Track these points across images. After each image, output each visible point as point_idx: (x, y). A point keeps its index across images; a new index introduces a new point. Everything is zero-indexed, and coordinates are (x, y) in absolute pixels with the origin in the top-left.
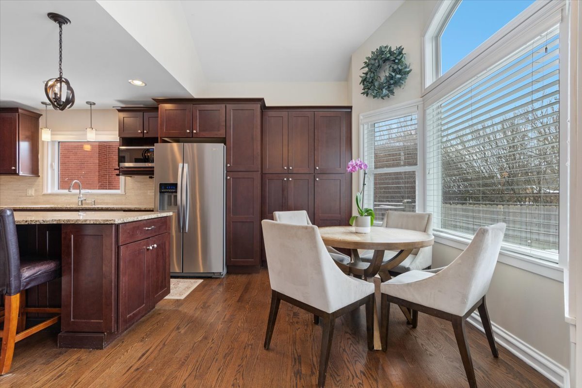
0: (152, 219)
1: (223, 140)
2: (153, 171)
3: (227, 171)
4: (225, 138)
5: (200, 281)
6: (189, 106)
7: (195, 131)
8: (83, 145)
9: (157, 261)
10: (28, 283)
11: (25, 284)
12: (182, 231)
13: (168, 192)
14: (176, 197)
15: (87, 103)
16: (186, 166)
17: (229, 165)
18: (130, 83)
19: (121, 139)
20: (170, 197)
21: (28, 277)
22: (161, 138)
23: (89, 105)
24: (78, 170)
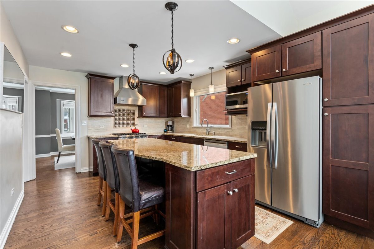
0: (233, 163)
1: (319, 72)
2: (247, 111)
3: (324, 107)
4: (322, 69)
5: (290, 223)
6: (279, 46)
7: (284, 70)
8: (211, 96)
9: (239, 204)
10: (145, 204)
11: (143, 205)
12: (271, 167)
13: (259, 129)
14: (265, 133)
15: (209, 68)
16: (275, 104)
17: (326, 100)
18: (229, 43)
19: (228, 88)
20: (261, 134)
21: (146, 199)
22: (253, 82)
23: (210, 70)
24: (216, 110)
